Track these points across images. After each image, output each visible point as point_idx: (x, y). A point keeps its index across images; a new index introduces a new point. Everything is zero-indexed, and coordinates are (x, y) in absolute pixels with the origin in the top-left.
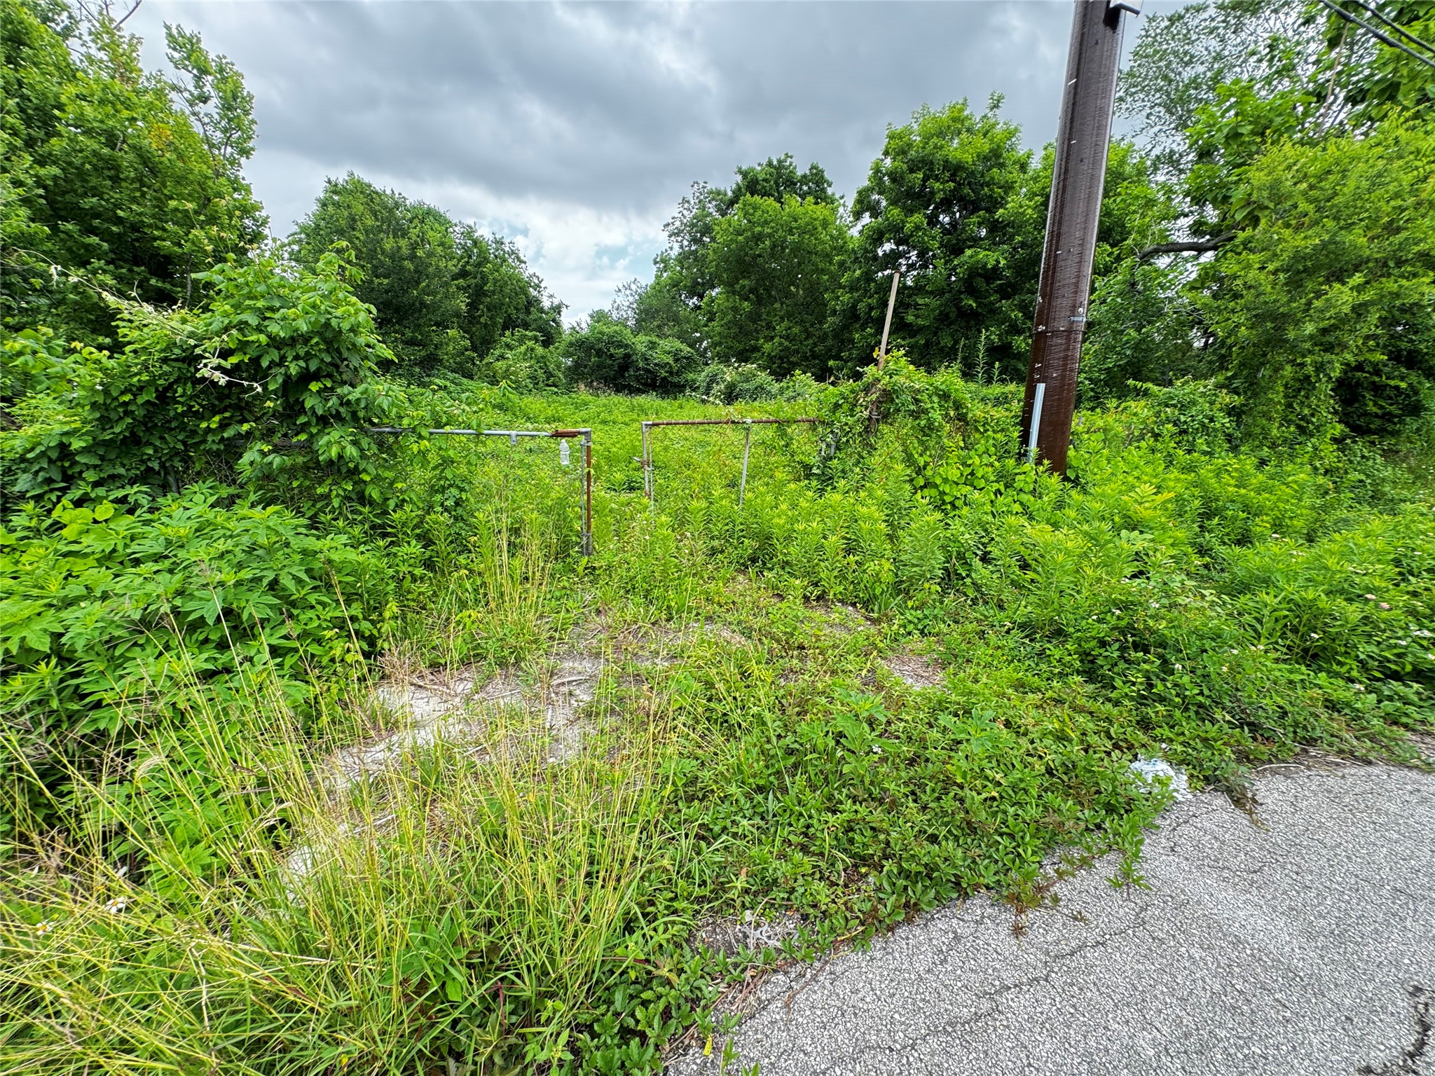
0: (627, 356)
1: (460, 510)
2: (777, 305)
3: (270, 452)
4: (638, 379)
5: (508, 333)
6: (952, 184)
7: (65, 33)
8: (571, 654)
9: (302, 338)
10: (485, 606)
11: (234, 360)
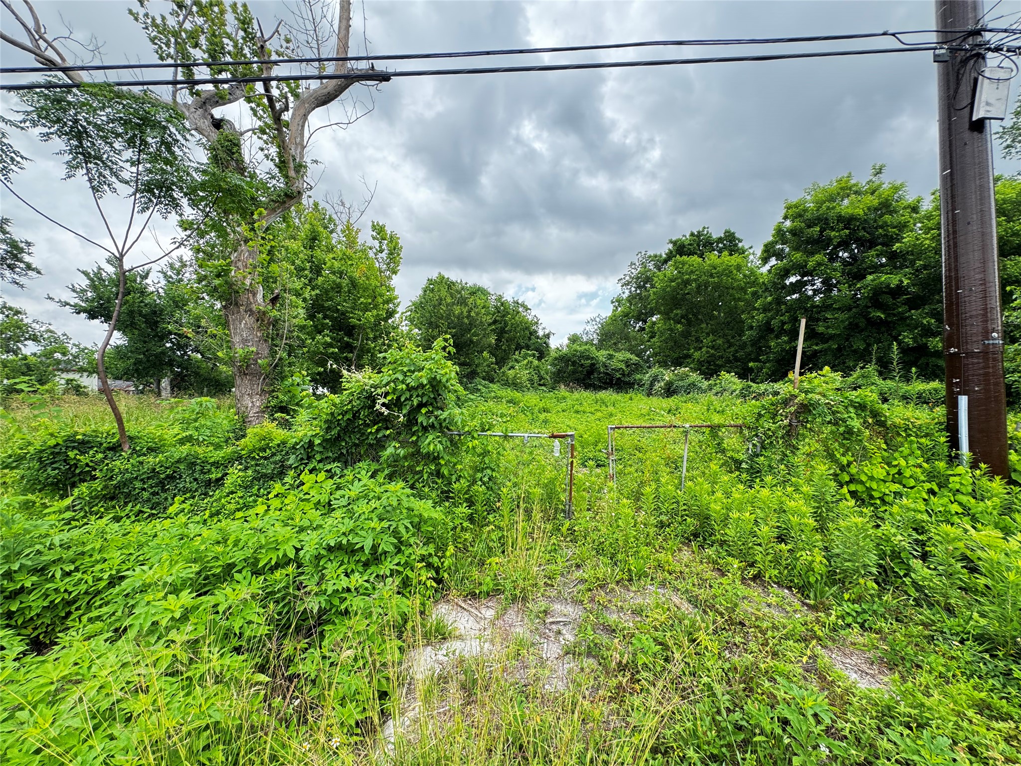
0: (593, 365)
1: (491, 483)
2: (704, 326)
3: (399, 447)
4: (600, 379)
5: (517, 353)
6: (847, 231)
7: (332, 232)
8: (559, 598)
9: (422, 386)
10: (503, 552)
11: (389, 398)
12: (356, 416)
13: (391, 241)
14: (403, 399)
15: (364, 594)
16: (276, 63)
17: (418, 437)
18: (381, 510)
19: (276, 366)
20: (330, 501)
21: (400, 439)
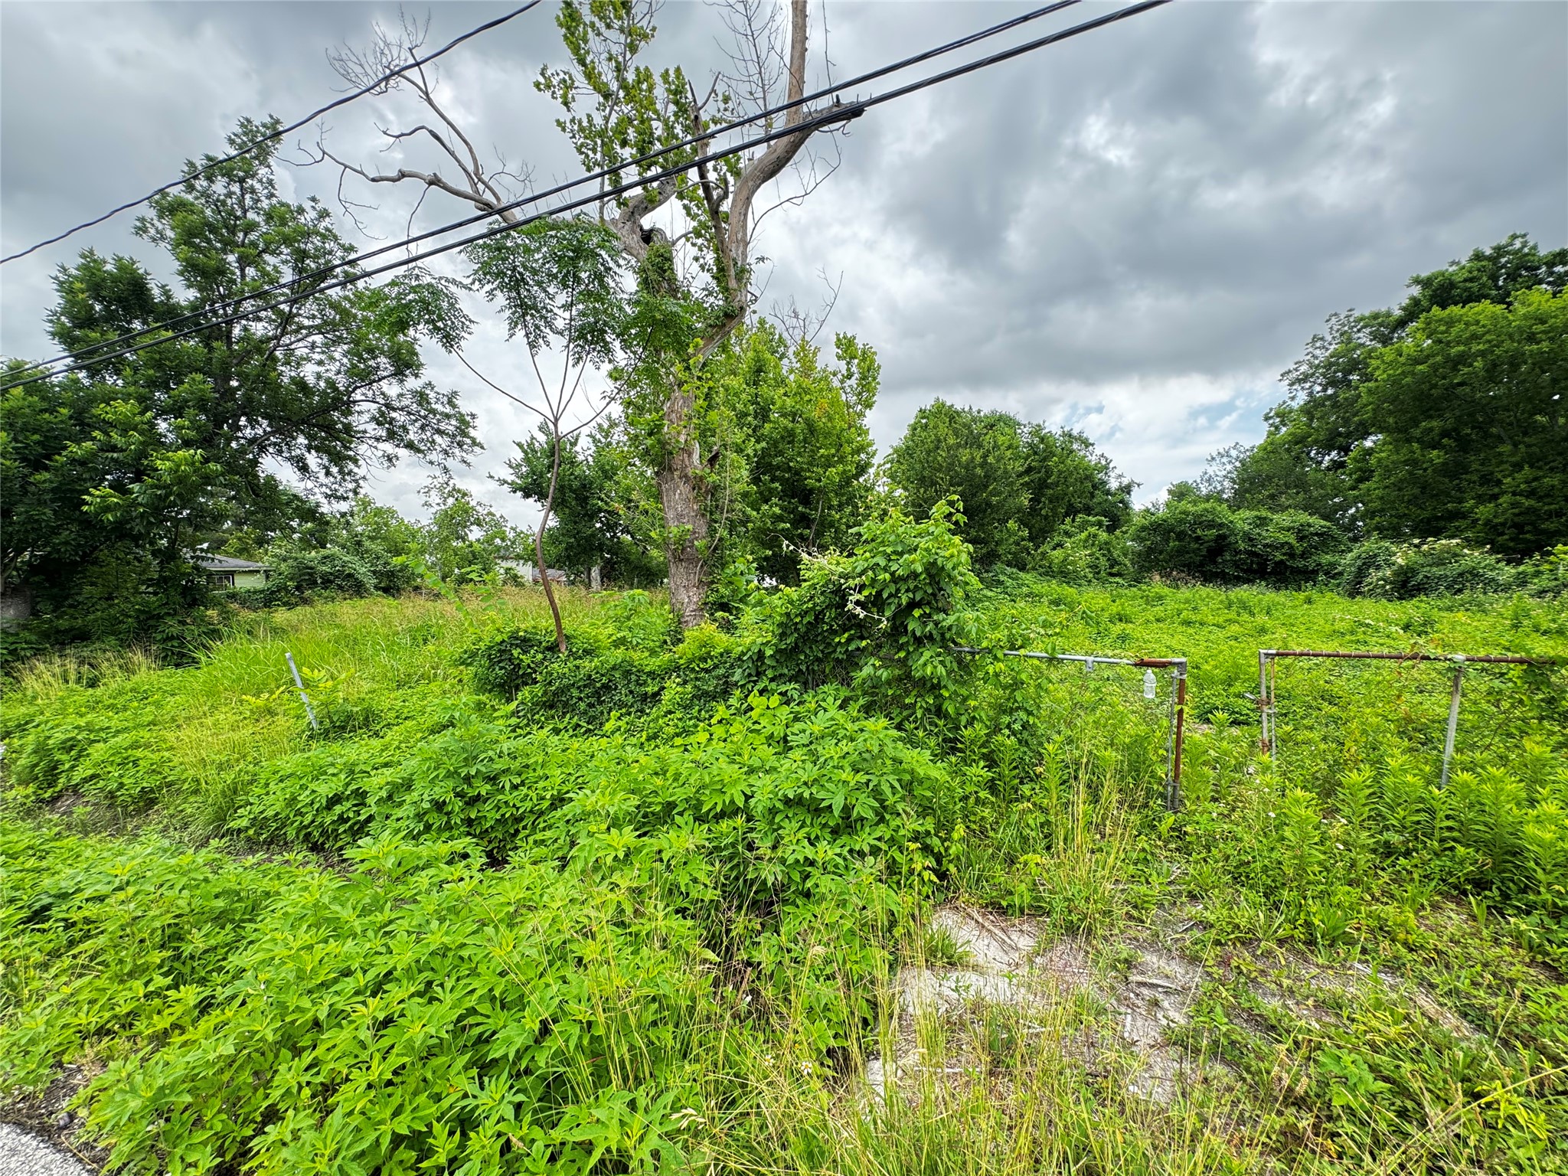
0: (1222, 537)
1: (1025, 734)
3: (880, 667)
5: (1068, 520)
7: (781, 359)
8: (1153, 943)
9: (915, 575)
10: (1048, 848)
11: (866, 593)
12: (819, 617)
13: (864, 360)
14: (885, 595)
15: (834, 873)
16: (712, 136)
17: (908, 653)
18: (855, 757)
19: (716, 548)
20: (786, 735)
21: (881, 654)
